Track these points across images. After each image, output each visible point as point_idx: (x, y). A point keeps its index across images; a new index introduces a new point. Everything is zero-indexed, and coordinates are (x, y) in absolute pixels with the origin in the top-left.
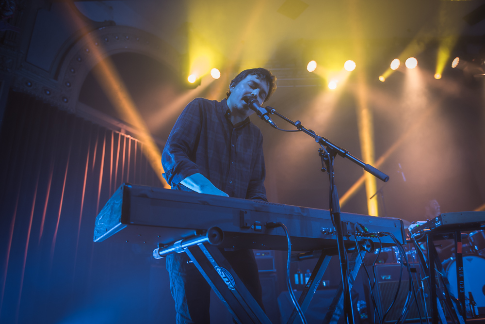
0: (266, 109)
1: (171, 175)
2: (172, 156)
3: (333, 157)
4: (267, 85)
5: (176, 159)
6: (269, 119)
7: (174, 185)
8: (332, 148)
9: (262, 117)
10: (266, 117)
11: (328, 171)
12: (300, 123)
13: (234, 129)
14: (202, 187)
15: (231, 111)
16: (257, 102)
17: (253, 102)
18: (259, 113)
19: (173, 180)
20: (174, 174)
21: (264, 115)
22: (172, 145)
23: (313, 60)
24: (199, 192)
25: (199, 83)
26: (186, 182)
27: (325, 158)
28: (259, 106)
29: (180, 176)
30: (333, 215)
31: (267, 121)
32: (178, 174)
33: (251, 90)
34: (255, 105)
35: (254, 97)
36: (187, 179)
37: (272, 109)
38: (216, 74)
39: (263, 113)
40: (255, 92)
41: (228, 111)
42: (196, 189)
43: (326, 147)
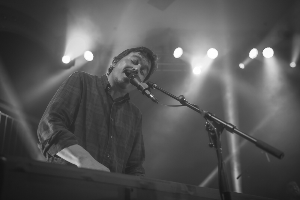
0: (148, 84)
1: (48, 145)
2: (50, 126)
3: (220, 132)
4: (149, 63)
5: (54, 128)
6: (150, 94)
7: (50, 156)
8: (219, 123)
9: (144, 92)
10: (148, 92)
11: (216, 147)
12: (183, 98)
13: (114, 103)
14: (81, 159)
15: (111, 85)
16: (137, 77)
17: (134, 77)
18: (139, 88)
19: (49, 152)
20: (51, 145)
21: (146, 89)
22: (51, 114)
23: (180, 47)
24: (78, 164)
25: (72, 63)
26: (63, 154)
27: (211, 133)
28: (140, 81)
29: (58, 147)
30: (223, 195)
31: (149, 96)
32: (55, 144)
33: (132, 65)
34: (136, 80)
35: (136, 72)
36: (65, 150)
37: (153, 84)
38: (89, 57)
39: (144, 88)
40: (137, 67)
41: (109, 85)
42: (75, 161)
43: (212, 122)
